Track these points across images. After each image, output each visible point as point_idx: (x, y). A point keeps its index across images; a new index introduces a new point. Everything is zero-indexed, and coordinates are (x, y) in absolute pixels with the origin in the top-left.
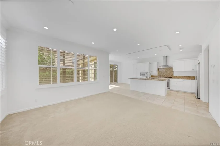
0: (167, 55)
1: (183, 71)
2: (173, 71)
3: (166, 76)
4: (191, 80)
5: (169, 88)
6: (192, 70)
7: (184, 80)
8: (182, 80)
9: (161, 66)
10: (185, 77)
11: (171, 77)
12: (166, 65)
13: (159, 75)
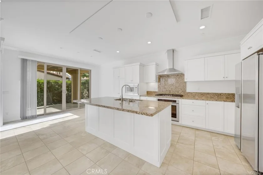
0: (173, 48)
1: (205, 81)
2: (185, 80)
3: (172, 93)
4: (222, 103)
5: (178, 121)
6: (224, 79)
7: (207, 102)
8: (204, 101)
9: (164, 71)
10: (208, 94)
11: (182, 94)
12: (173, 69)
13: (159, 90)
